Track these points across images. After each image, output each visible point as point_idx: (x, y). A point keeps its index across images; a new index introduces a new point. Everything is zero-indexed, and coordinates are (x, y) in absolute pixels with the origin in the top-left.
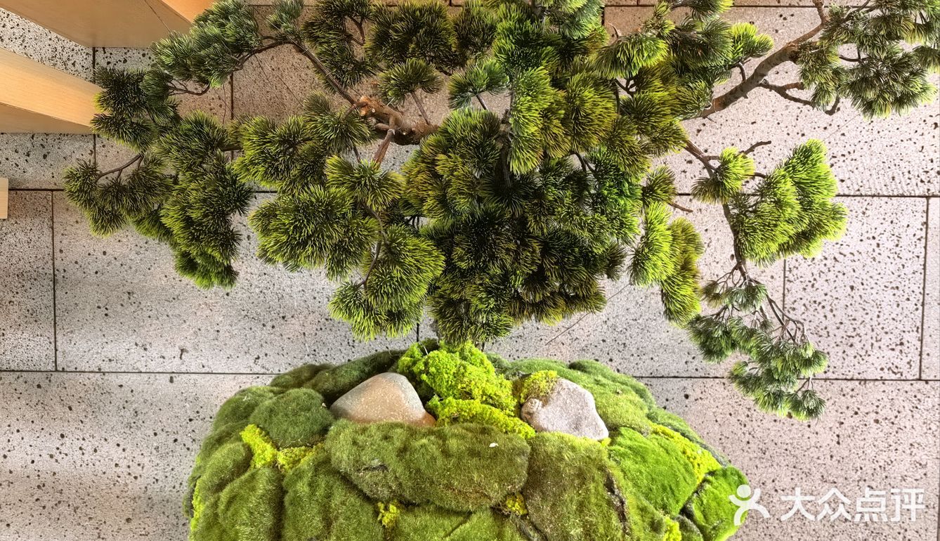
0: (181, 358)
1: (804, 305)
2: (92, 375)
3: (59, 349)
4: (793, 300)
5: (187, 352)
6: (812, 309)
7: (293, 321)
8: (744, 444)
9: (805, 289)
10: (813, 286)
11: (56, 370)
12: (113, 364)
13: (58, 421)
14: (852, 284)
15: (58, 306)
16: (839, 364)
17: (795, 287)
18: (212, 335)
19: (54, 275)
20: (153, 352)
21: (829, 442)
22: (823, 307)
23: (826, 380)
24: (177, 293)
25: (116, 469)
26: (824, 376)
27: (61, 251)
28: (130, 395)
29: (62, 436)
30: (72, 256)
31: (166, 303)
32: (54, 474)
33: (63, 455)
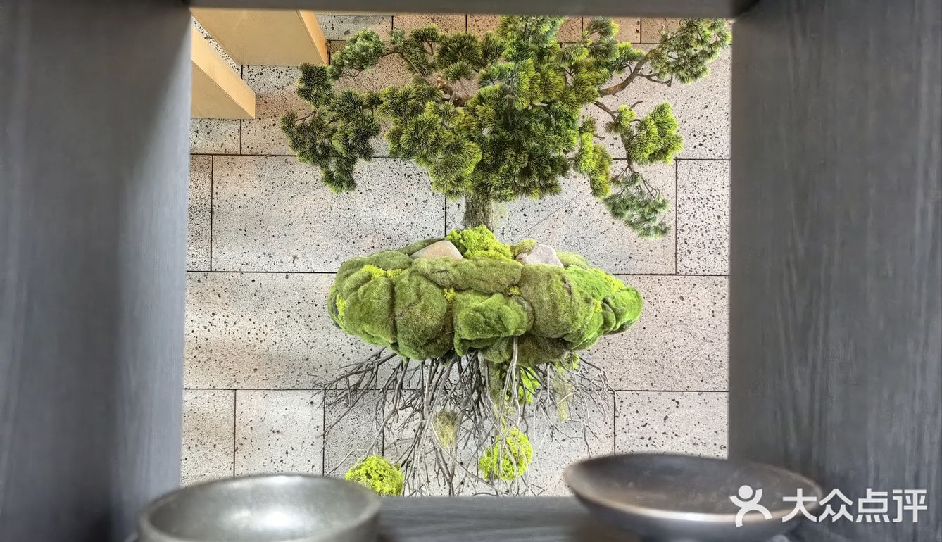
0: (293, 262)
1: (689, 228)
2: (234, 274)
3: (214, 257)
4: (682, 225)
5: (298, 258)
6: (694, 231)
7: (367, 239)
8: (653, 317)
9: (689, 218)
10: (694, 216)
11: (211, 271)
12: (249, 266)
13: (211, 304)
14: (718, 215)
15: (214, 229)
16: (712, 265)
17: (683, 216)
18: (315, 247)
19: (212, 209)
20: (275, 258)
21: (708, 316)
22: (701, 229)
23: (704, 275)
24: (292, 221)
25: (249, 336)
26: (703, 273)
27: (217, 193)
28: (259, 286)
29: (213, 314)
30: (223, 197)
31: (285, 227)
32: (207, 339)
33: (213, 327)
